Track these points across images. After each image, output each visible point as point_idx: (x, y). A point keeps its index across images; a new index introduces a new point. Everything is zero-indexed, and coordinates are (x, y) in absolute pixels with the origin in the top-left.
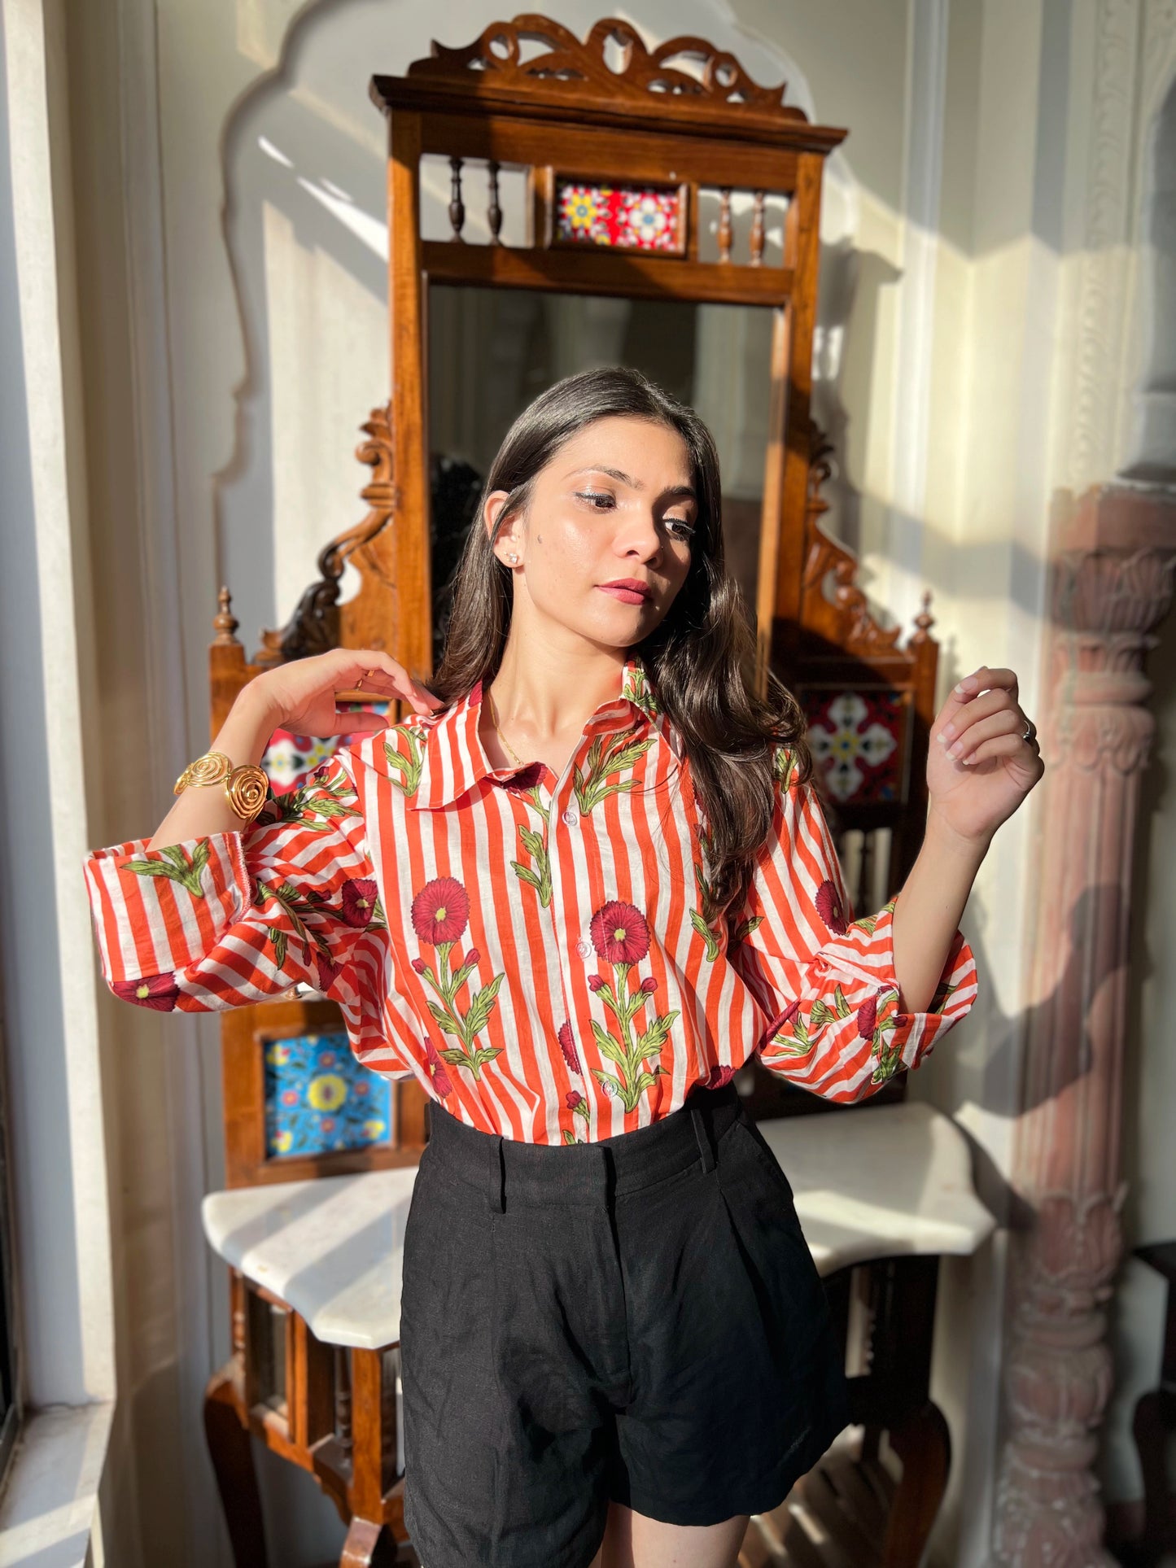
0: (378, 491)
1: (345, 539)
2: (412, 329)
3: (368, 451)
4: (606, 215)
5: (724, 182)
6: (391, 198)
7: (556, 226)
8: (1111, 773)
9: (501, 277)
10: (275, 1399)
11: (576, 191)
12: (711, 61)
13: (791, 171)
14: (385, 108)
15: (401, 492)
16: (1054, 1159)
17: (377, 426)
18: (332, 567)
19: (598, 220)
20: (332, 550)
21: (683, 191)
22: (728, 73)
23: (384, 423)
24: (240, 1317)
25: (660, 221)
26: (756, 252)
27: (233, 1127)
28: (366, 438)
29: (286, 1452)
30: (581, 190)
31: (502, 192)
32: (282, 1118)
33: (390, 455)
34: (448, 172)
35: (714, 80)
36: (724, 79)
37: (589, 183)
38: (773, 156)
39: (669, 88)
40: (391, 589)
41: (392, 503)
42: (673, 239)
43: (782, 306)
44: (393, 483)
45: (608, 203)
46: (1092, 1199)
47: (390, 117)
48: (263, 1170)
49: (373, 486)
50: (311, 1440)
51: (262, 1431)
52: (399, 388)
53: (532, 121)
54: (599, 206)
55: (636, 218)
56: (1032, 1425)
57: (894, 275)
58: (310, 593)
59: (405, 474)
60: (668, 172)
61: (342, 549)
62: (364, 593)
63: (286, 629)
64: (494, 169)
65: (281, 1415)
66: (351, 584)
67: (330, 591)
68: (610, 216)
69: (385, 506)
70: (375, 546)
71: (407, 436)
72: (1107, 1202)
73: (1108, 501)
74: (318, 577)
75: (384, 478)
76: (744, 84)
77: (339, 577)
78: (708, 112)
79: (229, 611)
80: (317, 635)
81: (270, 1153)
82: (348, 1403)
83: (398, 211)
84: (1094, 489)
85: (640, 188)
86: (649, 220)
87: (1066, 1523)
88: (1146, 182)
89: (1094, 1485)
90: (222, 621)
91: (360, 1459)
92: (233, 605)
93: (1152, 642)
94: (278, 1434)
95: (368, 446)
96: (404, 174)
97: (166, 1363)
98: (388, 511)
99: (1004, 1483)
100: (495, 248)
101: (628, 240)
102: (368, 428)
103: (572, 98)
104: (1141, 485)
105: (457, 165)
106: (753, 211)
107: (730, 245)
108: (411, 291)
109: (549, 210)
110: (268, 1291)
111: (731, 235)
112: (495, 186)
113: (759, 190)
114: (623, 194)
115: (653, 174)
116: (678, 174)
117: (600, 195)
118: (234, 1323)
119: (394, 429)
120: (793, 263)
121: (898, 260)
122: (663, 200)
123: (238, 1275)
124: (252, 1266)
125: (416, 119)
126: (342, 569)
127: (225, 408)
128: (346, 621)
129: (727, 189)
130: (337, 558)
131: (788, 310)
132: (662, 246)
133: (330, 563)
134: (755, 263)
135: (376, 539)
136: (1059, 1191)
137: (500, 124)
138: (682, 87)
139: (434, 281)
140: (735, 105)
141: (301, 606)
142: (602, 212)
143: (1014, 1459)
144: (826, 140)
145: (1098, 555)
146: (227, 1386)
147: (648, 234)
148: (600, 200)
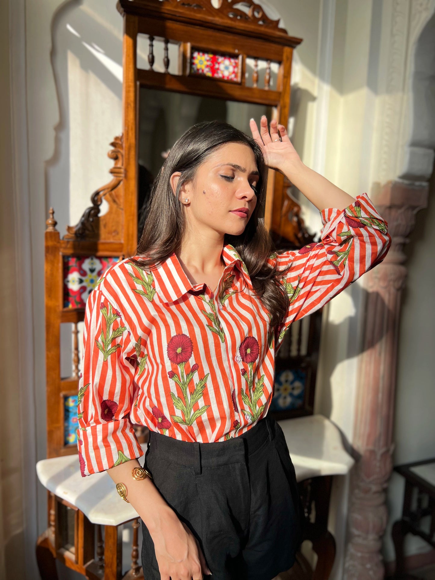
0: (117, 170)
1: (103, 189)
2: (132, 105)
3: (113, 154)
4: (210, 65)
5: (255, 55)
6: (125, 50)
7: (191, 68)
8: (393, 290)
9: (168, 86)
10: (68, 546)
11: (199, 54)
12: (252, 7)
13: (280, 54)
14: (123, 13)
15: (126, 171)
16: (369, 436)
17: (117, 144)
18: (97, 201)
19: (207, 66)
20: (97, 194)
21: (240, 57)
22: (258, 13)
23: (120, 143)
24: (53, 512)
25: (231, 69)
26: (267, 84)
27: (50, 433)
28: (112, 148)
29: (74, 568)
30: (201, 54)
31: (169, 52)
32: (71, 428)
33: (122, 156)
34: (148, 42)
35: (253, 15)
36: (256, 14)
37: (204, 51)
38: (274, 47)
39: (235, 16)
40: (121, 211)
41: (123, 175)
42: (236, 76)
43: (276, 106)
44: (123, 167)
45: (211, 60)
46: (383, 450)
47: (125, 18)
48: (63, 450)
49: (115, 168)
50: (85, 562)
51: (63, 559)
52: (127, 128)
53: (183, 24)
54: (208, 61)
55: (222, 67)
56: (359, 536)
57: (314, 99)
58: (87, 211)
59: (128, 164)
60: (235, 49)
61: (101, 193)
62: (110, 212)
63: (77, 226)
64: (167, 42)
65: (71, 552)
66: (104, 208)
67: (96, 211)
68: (212, 65)
69: (120, 177)
70: (115, 193)
71: (129, 149)
72: (387, 451)
73: (395, 187)
74: (91, 205)
75: (119, 165)
76: (264, 18)
77: (99, 205)
78: (251, 27)
79: (53, 218)
80: (90, 228)
81: (66, 443)
82: (101, 547)
83: (128, 56)
84: (389, 182)
85: (224, 55)
86: (227, 68)
87: (371, 573)
88: (411, 68)
89: (380, 557)
90: (50, 221)
91: (108, 570)
92: (55, 215)
93: (408, 241)
94: (70, 560)
95: (113, 152)
96: (130, 41)
97: (18, 531)
98: (121, 178)
99: (348, 558)
100: (166, 75)
101: (219, 75)
102: (113, 144)
103: (199, 16)
104: (406, 182)
105: (152, 39)
106: (266, 69)
107: (257, 81)
108: (132, 89)
109: (188, 61)
110: (66, 501)
111: (258, 77)
112: (166, 49)
113: (268, 60)
114: (217, 57)
115: (229, 50)
116: (239, 50)
117: (208, 56)
118: (49, 515)
119: (124, 145)
120: (281, 89)
121: (315, 93)
122: (233, 61)
123: (52, 494)
124: (60, 492)
125: (136, 19)
126: (101, 201)
127: (51, 134)
128: (102, 224)
129: (256, 58)
130: (99, 197)
131: (279, 107)
132: (231, 79)
133: (96, 199)
134: (266, 88)
135: (115, 190)
136: (371, 447)
137: (170, 24)
138: (241, 16)
139: (142, 86)
140: (261, 25)
141: (83, 216)
142: (209, 63)
143: (351, 549)
144: (294, 42)
145: (390, 207)
146: (46, 540)
147: (226, 74)
148: (208, 58)
